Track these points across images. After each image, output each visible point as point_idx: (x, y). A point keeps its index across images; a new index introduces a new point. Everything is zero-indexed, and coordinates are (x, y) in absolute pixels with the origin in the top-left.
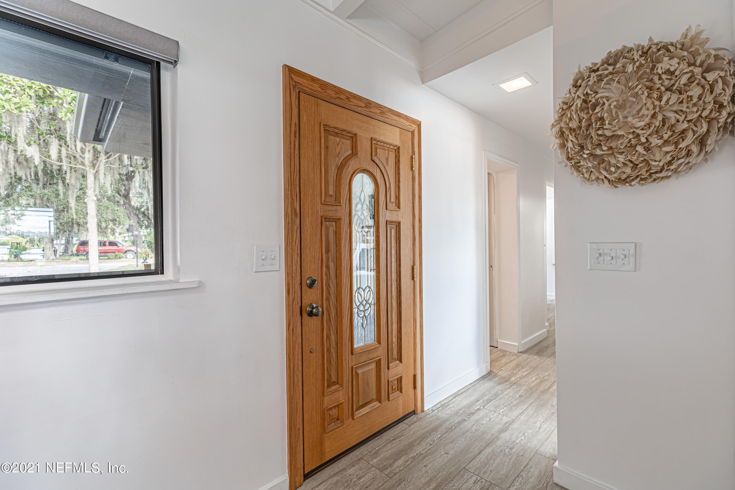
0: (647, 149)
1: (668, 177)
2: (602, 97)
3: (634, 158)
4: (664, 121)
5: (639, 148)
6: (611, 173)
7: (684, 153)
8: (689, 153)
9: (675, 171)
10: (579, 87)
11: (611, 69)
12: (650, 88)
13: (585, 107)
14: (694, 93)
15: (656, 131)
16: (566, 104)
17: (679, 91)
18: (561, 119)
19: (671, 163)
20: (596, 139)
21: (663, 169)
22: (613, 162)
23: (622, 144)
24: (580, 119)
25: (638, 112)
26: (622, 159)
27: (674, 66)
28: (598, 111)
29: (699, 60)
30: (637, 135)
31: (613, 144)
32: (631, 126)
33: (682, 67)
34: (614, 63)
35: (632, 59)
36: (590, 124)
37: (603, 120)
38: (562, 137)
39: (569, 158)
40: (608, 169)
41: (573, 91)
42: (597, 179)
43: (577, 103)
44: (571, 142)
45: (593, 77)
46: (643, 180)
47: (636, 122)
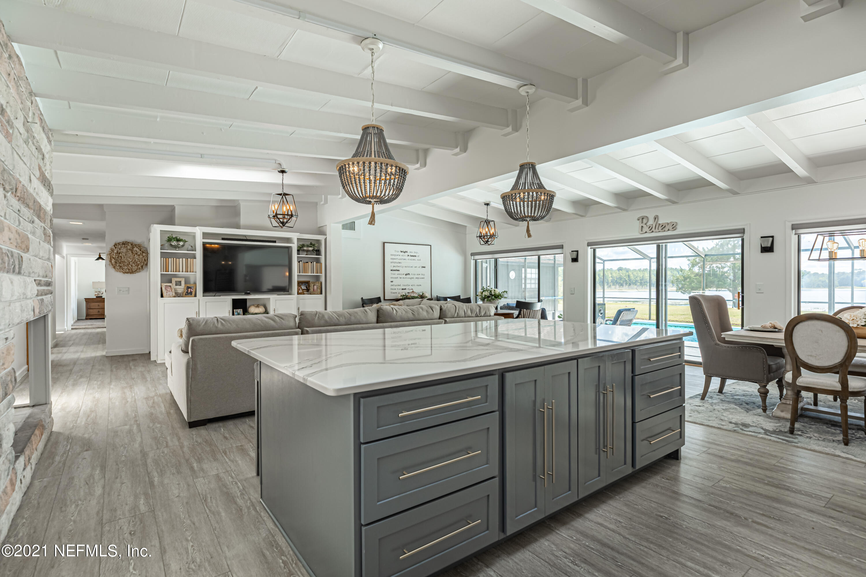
0: (132, 266)
1: (136, 273)
2: (121, 251)
3: (129, 268)
4: (135, 260)
5: (130, 265)
8: (140, 269)
9: (138, 272)
10: (116, 248)
11: (124, 246)
12: (132, 253)
13: (117, 253)
14: (141, 257)
15: (134, 263)
16: (112, 250)
17: (138, 255)
18: (110, 254)
19: (136, 270)
20: (119, 261)
21: (135, 271)
22: (124, 268)
23: (126, 264)
24: (116, 256)
25: (129, 257)
26: (126, 267)
27: (137, 250)
28: (120, 255)
29: (142, 250)
30: (129, 263)
31: (124, 263)
32: (128, 260)
33: (139, 251)
34: (125, 244)
35: (128, 245)
36: (118, 257)
37: (121, 257)
38: (111, 259)
39: (112, 265)
40: (123, 269)
41: (114, 248)
42: (120, 271)
43: (115, 252)
44: (113, 261)
45: (120, 246)
46: (131, 273)
47: (129, 259)
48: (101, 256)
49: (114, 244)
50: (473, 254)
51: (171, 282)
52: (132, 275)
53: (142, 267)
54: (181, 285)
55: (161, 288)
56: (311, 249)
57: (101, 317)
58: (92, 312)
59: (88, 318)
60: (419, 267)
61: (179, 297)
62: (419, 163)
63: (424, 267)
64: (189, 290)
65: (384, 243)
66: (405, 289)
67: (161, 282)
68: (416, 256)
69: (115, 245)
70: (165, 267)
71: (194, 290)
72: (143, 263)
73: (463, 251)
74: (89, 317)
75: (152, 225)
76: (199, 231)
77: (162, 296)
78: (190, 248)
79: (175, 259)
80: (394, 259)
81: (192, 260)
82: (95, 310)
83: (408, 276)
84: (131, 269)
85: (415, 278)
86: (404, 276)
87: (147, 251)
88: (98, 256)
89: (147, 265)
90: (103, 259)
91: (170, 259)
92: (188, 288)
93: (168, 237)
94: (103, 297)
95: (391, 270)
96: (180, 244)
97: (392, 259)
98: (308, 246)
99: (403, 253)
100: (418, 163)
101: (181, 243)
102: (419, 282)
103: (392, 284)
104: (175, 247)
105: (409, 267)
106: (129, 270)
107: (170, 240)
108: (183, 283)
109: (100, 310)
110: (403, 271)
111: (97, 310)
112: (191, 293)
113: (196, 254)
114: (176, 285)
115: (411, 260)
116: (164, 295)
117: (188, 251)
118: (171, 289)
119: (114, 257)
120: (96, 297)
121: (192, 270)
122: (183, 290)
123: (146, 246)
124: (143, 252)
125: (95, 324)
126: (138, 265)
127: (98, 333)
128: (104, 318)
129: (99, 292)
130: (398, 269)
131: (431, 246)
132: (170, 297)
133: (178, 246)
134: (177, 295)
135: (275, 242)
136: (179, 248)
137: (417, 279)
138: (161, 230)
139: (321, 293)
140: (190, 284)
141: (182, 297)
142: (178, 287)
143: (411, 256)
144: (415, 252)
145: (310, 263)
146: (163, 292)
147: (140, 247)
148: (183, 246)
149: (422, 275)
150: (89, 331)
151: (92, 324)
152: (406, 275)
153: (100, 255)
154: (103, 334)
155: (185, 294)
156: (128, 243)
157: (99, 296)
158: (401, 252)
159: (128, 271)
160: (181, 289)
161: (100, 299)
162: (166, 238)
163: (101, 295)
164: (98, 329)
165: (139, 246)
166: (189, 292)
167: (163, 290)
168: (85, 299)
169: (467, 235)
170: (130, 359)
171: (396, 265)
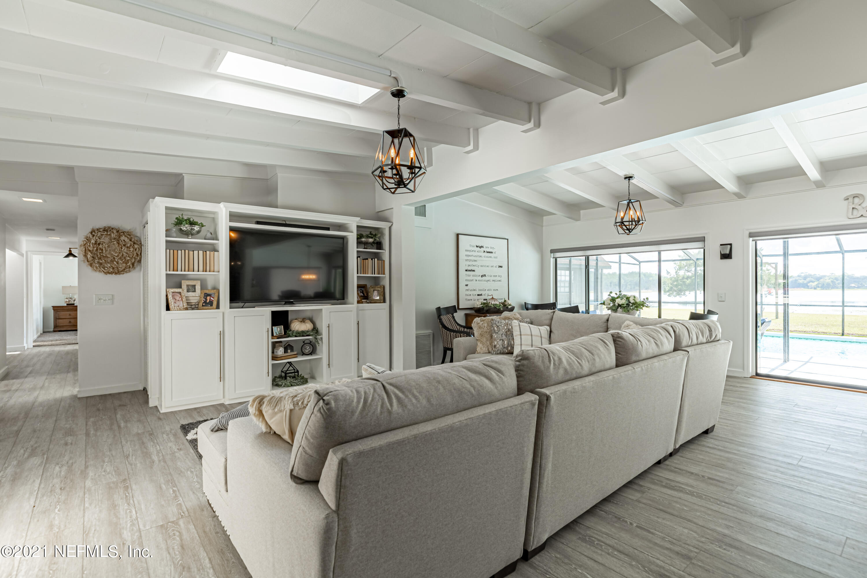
0: (117, 263)
1: (124, 274)
2: (102, 242)
3: (113, 266)
4: (122, 255)
5: (115, 262)
6: (105, 269)
7: (128, 267)
8: (130, 267)
9: (126, 272)
10: (94, 236)
11: (106, 233)
12: (118, 243)
13: (96, 243)
14: (132, 249)
15: (120, 258)
16: (88, 240)
17: (127, 247)
18: (85, 245)
19: (124, 269)
20: (99, 256)
21: (122, 271)
22: (106, 265)
23: (109, 260)
24: (93, 247)
25: (114, 250)
26: (109, 265)
27: (126, 239)
28: (101, 246)
29: (133, 240)
30: (114, 258)
31: (106, 259)
32: (112, 254)
33: (128, 240)
34: (107, 231)
35: (113, 232)
36: (97, 250)
37: (102, 250)
38: (85, 252)
39: (88, 261)
40: (104, 268)
41: (91, 236)
42: (99, 271)
43: (93, 241)
44: (89, 255)
45: (99, 234)
46: (116, 273)
47: (114, 253)
48: (72, 252)
49: (90, 230)
50: (553, 251)
51: (180, 287)
52: (118, 276)
53: (133, 264)
54: (195, 291)
55: (167, 296)
56: (371, 240)
57: (73, 328)
58: (61, 322)
59: (56, 329)
60: (496, 267)
61: (193, 309)
62: (532, 121)
63: (501, 267)
64: (208, 298)
65: (458, 235)
66: (481, 295)
67: (167, 287)
68: (492, 252)
69: (92, 232)
70: (172, 264)
71: (216, 298)
72: (135, 258)
73: (540, 248)
74: (58, 329)
75: (151, 200)
76: (224, 210)
77: (168, 309)
78: (209, 235)
79: (187, 251)
80: (469, 256)
81: (212, 253)
82: (65, 320)
83: (484, 278)
84: (117, 268)
85: (491, 281)
86: (480, 278)
87: (141, 241)
88: (68, 253)
89: (140, 261)
90: (75, 256)
91: (179, 252)
92: (207, 295)
93: (177, 218)
94: (75, 305)
95: (466, 270)
96: (194, 229)
97: (467, 255)
98: (368, 237)
99: (478, 248)
100: (530, 121)
101: (196, 228)
102: (496, 285)
103: (467, 288)
104: (187, 234)
105: (485, 266)
106: (113, 268)
107: (179, 222)
108: (198, 288)
109: (72, 321)
110: (479, 271)
111: (68, 321)
112: (211, 303)
113: (218, 244)
114: (188, 291)
115: (487, 257)
116: (171, 307)
117: (205, 239)
118: (181, 297)
119: (91, 249)
120: (67, 304)
121: (212, 269)
122: (198, 298)
123: (138, 235)
124: (134, 243)
125: (65, 338)
126: (126, 262)
127: (67, 353)
128: (76, 330)
129: (71, 298)
130: (473, 268)
131: (508, 239)
132: (180, 310)
133: (191, 232)
134: (191, 306)
135: (328, 229)
136: (192, 235)
137: (493, 282)
138: (166, 207)
139: (384, 301)
140: (207, 289)
141: (198, 309)
142: (191, 294)
143: (487, 252)
144: (491, 248)
145: (370, 260)
146: (170, 302)
147: (130, 236)
148: (198, 232)
149: (499, 276)
150: (57, 349)
151: (61, 338)
152: (482, 276)
153: (70, 251)
154: (74, 354)
155: (201, 304)
156: (112, 229)
157: (70, 303)
158: (477, 247)
159: (111, 270)
160: (195, 297)
161: (72, 307)
162: (173, 220)
163: (73, 303)
164: (69, 346)
165: (129, 234)
166: (208, 301)
167: (170, 300)
168: (53, 307)
169: (544, 228)
170: (117, 403)
171: (470, 263)
